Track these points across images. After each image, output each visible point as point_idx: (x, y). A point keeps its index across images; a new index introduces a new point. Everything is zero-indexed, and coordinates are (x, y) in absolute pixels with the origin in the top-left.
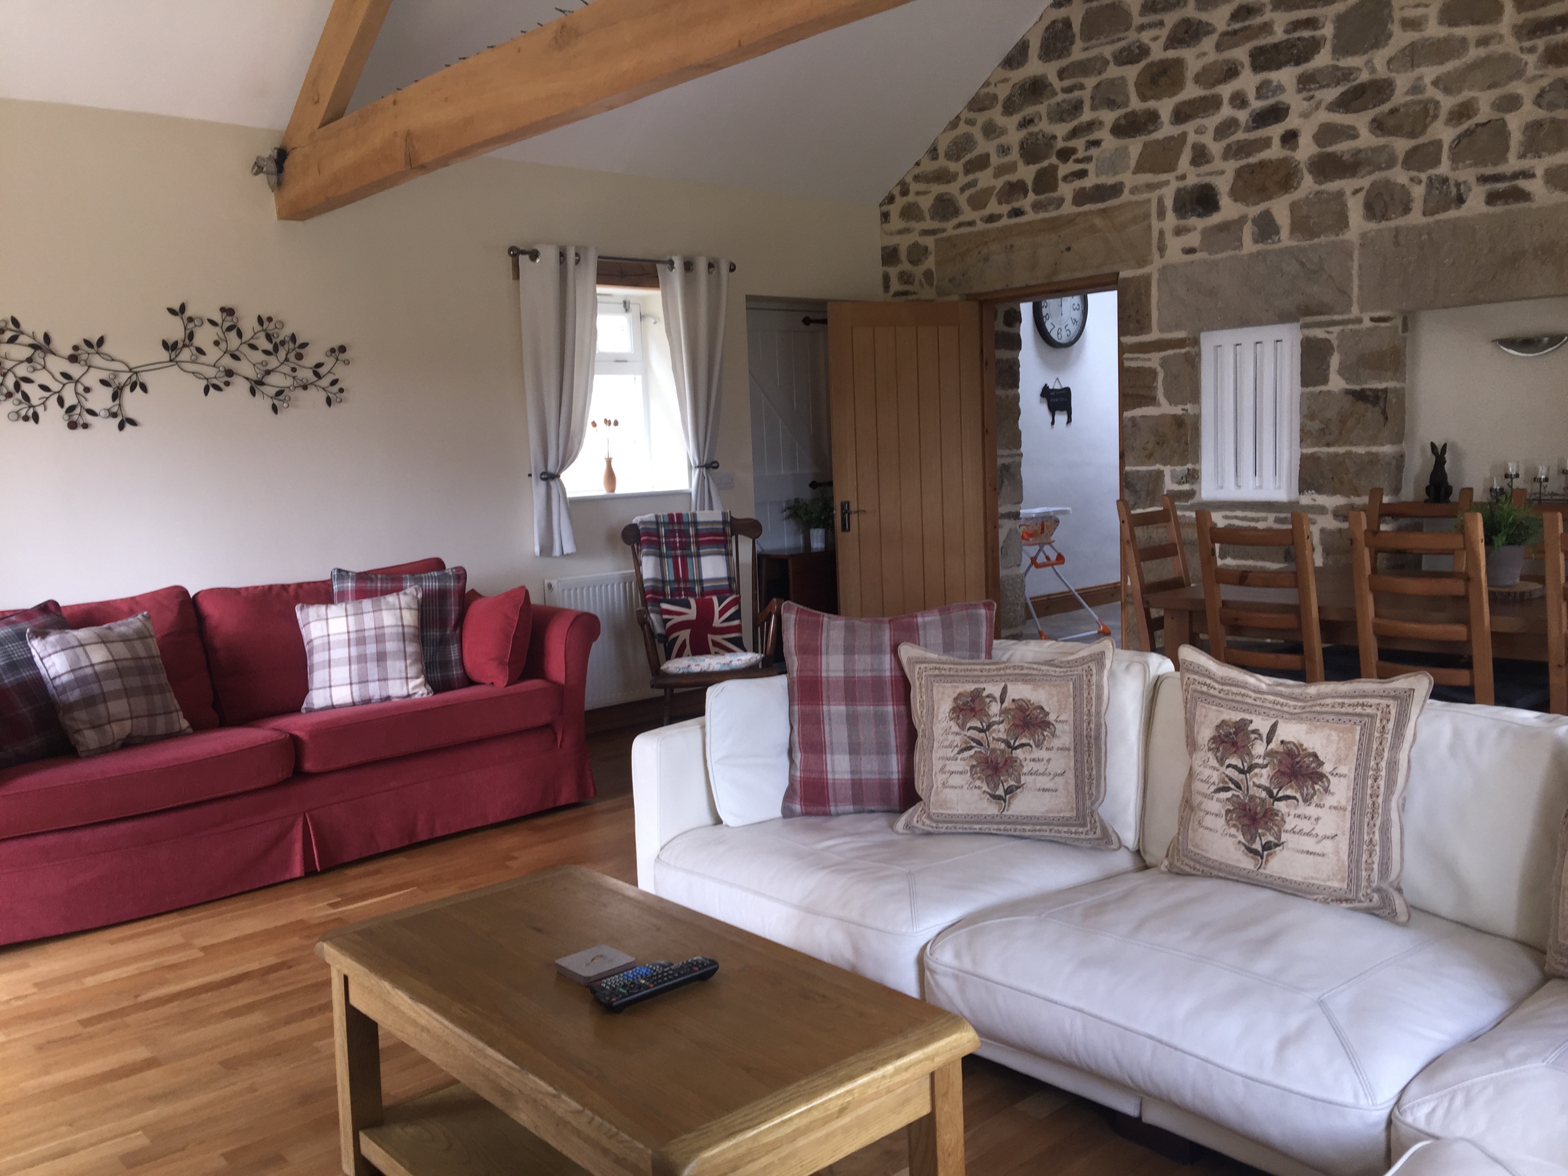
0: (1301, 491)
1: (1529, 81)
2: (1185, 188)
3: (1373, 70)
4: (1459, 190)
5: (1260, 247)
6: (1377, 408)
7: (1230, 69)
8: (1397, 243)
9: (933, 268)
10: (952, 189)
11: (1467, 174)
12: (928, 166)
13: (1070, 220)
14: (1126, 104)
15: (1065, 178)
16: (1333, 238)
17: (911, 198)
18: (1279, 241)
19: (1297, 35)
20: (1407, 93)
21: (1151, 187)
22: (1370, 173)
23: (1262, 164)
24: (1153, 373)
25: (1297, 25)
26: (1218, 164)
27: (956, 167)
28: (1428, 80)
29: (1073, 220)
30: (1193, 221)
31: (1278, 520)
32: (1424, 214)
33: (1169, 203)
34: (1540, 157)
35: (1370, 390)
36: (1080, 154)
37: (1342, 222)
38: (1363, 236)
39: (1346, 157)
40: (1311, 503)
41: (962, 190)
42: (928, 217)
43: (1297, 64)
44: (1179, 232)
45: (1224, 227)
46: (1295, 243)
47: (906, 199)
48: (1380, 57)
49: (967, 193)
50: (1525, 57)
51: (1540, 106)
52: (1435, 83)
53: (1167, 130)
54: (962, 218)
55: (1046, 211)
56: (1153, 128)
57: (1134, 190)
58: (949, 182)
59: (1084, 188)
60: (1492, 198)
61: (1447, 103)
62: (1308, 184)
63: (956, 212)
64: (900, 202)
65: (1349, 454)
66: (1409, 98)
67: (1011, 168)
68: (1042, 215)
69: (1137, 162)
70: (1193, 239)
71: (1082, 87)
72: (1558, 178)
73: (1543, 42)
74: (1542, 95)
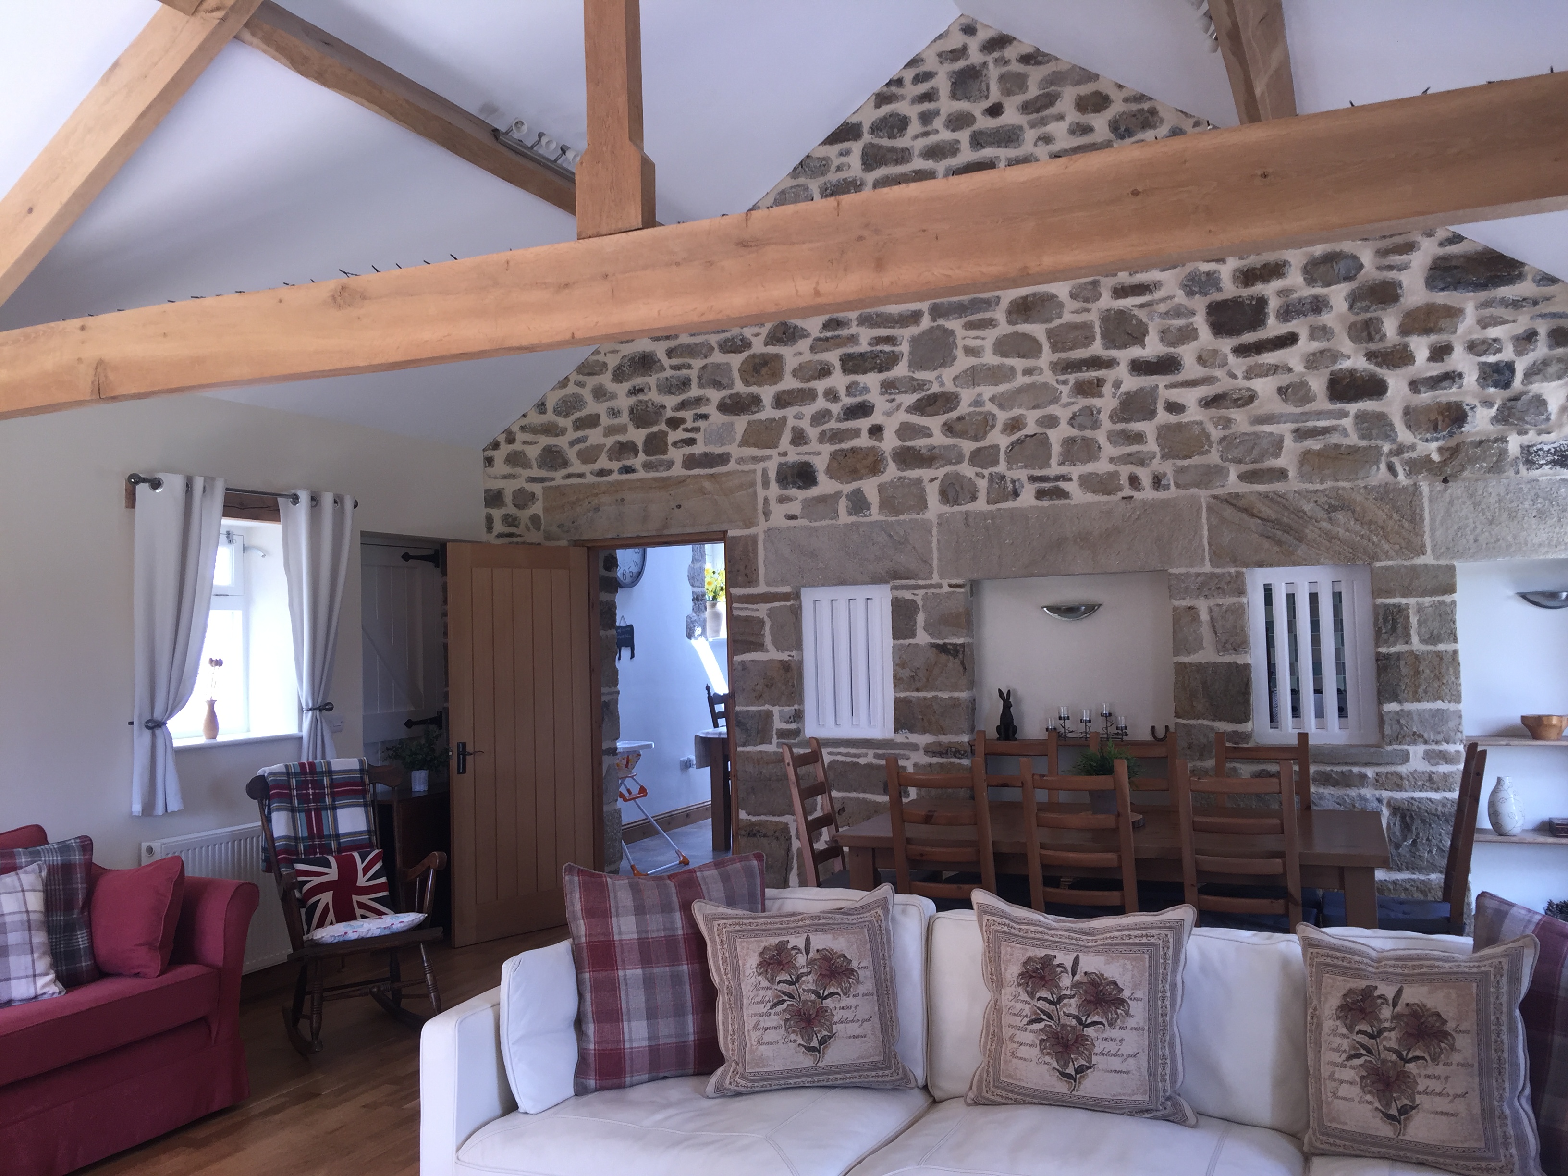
0: (896, 730)
1: (1064, 406)
2: (786, 464)
3: (942, 384)
4: (1014, 486)
5: (853, 519)
6: (957, 660)
7: (823, 369)
8: (967, 525)
9: (541, 514)
10: (562, 442)
11: (1021, 474)
12: (536, 419)
13: (681, 481)
14: (731, 386)
15: (675, 444)
16: (915, 516)
17: (517, 446)
18: (870, 515)
19: (879, 348)
20: (970, 406)
21: (755, 459)
22: (943, 466)
23: (853, 450)
24: (762, 622)
25: (879, 340)
26: (814, 446)
27: (562, 422)
28: (986, 396)
29: (684, 481)
30: (794, 492)
31: (877, 756)
32: (988, 503)
33: (772, 475)
34: (1075, 465)
35: (950, 644)
36: (689, 424)
37: (922, 504)
38: (940, 516)
39: (923, 451)
40: (906, 741)
41: (572, 444)
42: (535, 466)
43: (880, 371)
44: (782, 500)
45: (822, 500)
46: (883, 518)
47: (511, 447)
48: (948, 374)
49: (577, 447)
50: (1060, 387)
51: (1073, 426)
52: (992, 399)
53: (768, 412)
54: (570, 470)
55: (657, 471)
56: (756, 409)
57: (740, 461)
58: (557, 435)
59: (694, 455)
60: (1040, 494)
61: (1002, 416)
62: (892, 471)
63: (565, 463)
64: (505, 449)
65: (935, 698)
66: (972, 409)
67: (623, 429)
68: (652, 474)
69: (743, 436)
70: (795, 508)
71: (689, 367)
72: (1089, 483)
73: (1072, 378)
74: (1072, 418)
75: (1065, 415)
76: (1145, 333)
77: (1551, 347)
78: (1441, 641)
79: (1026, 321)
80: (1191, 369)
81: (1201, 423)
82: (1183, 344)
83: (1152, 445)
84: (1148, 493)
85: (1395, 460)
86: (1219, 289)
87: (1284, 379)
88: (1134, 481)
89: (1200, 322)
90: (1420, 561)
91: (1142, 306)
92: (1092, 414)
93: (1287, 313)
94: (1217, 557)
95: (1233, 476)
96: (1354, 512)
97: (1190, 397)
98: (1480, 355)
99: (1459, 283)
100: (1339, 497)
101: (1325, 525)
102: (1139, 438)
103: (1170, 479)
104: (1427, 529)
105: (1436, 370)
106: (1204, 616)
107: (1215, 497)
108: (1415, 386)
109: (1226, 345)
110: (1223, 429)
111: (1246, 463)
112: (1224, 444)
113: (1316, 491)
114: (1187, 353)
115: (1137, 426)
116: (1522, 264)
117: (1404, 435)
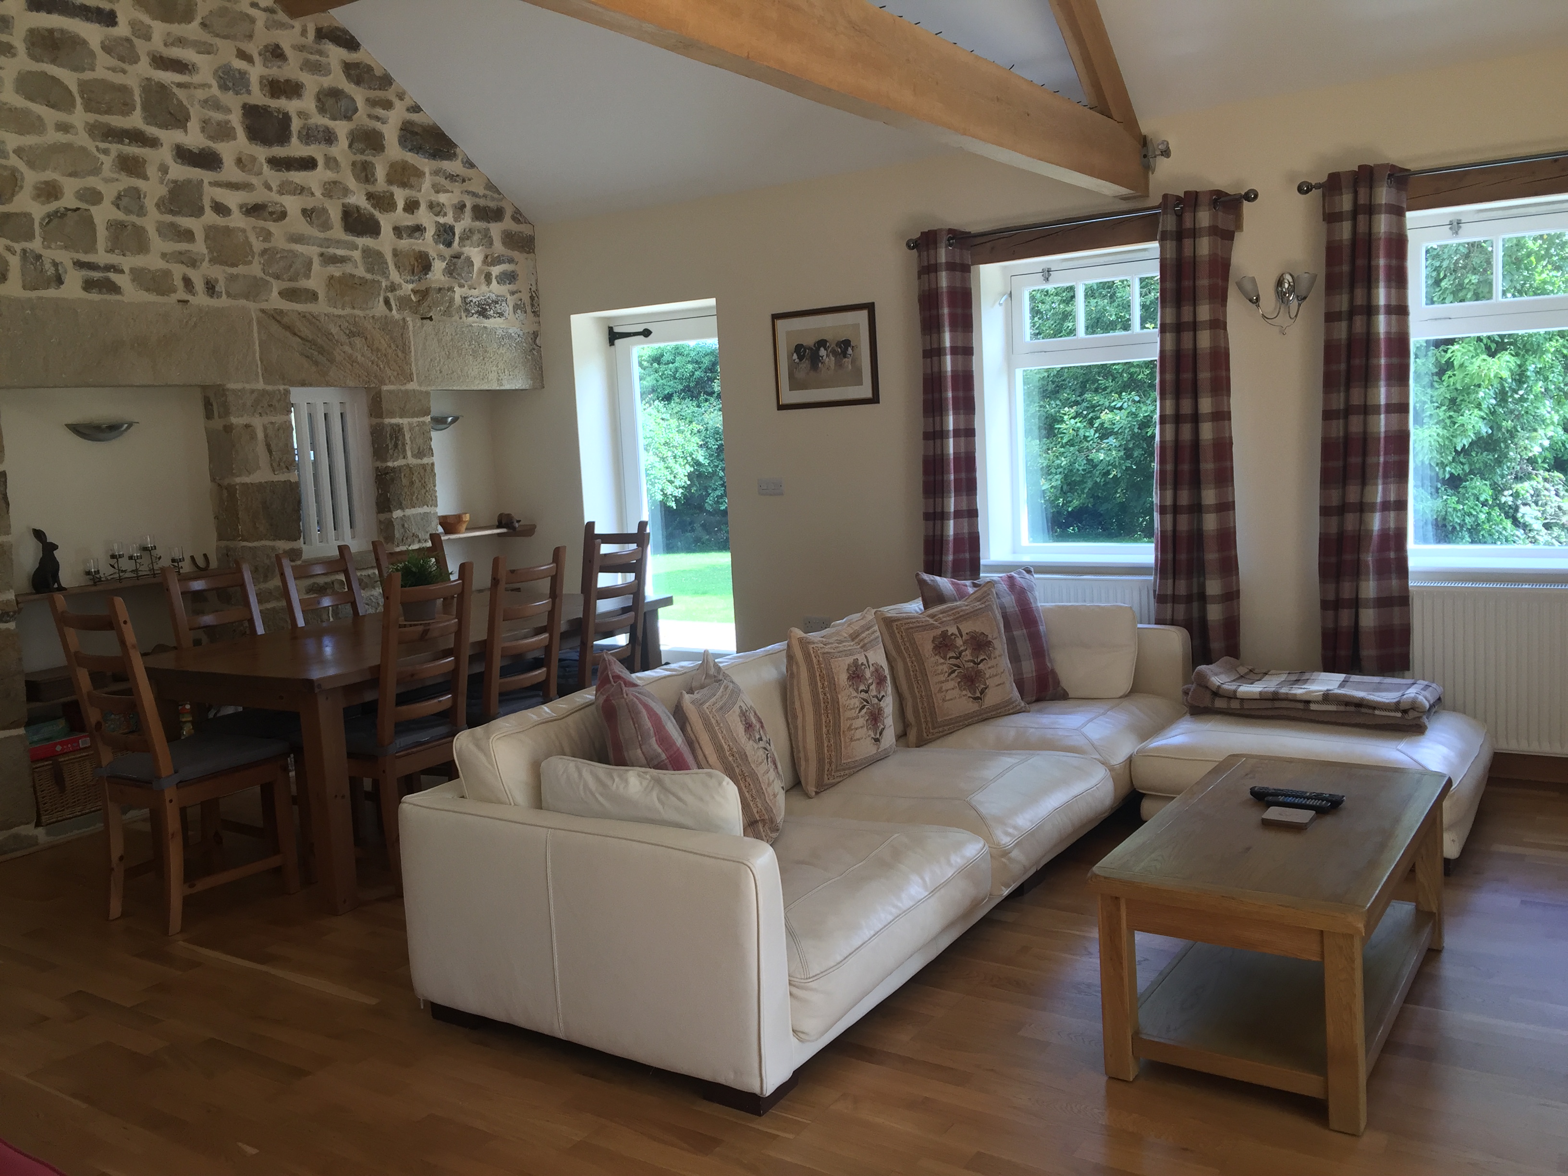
1: (107, 181)
4: (57, 270)
11: (65, 257)
28: (9, 147)
32: (24, 287)
34: (124, 255)
50: (102, 157)
51: (118, 208)
52: (19, 152)
60: (89, 285)
61: (31, 177)
72: (139, 276)
73: (115, 148)
74: (119, 197)
75: (109, 192)
76: (187, 118)
77: (472, 221)
78: (425, 456)
79: (53, 61)
80: (230, 171)
81: (244, 231)
82: (222, 141)
83: (200, 247)
84: (201, 299)
85: (389, 295)
86: (249, 92)
87: (310, 203)
88: (188, 283)
89: (236, 119)
90: (412, 386)
91: (180, 85)
92: (139, 198)
93: (309, 136)
94: (269, 373)
95: (275, 293)
96: (366, 339)
97: (233, 199)
98: (436, 215)
99: (420, 148)
100: (355, 324)
101: (347, 348)
102: (188, 235)
103: (221, 287)
104: (413, 359)
105: (408, 220)
106: (260, 435)
107: (263, 311)
108: (398, 231)
109: (261, 153)
110: (264, 241)
111: (283, 280)
112: (266, 257)
113: (340, 316)
114: (227, 150)
115: (186, 222)
116: (455, 146)
117: (395, 275)
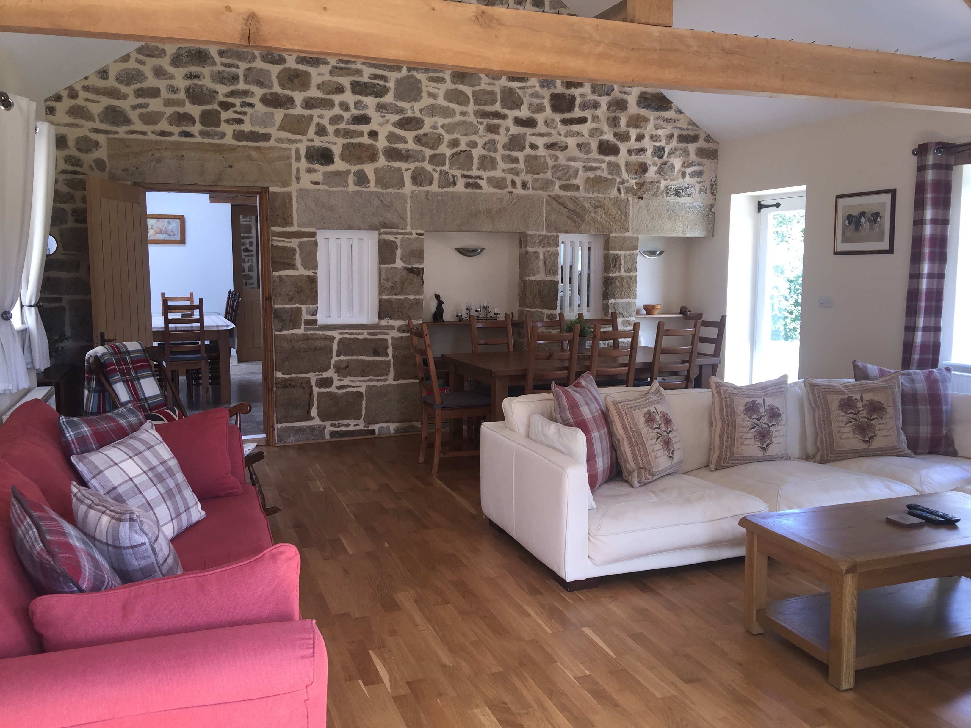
0: (380, 317)
1: (481, 137)
2: (312, 147)
3: (414, 112)
4: (454, 179)
5: (357, 188)
6: (419, 277)
7: (338, 88)
8: (427, 199)
9: (105, 158)
10: (124, 105)
11: (457, 173)
12: (101, 84)
13: (232, 149)
14: (271, 87)
15: (228, 121)
16: (397, 191)
17: (79, 102)
18: (369, 187)
19: (376, 81)
20: (431, 128)
21: (290, 141)
22: (413, 162)
23: (360, 145)
24: (294, 251)
25: (376, 77)
26: (331, 137)
27: (123, 89)
28: (439, 124)
29: (235, 149)
30: (317, 166)
31: (369, 334)
32: (439, 187)
33: (303, 153)
34: (485, 171)
35: (415, 268)
36: (238, 108)
37: (401, 184)
38: (412, 192)
39: (403, 152)
40: (387, 324)
41: (134, 108)
42: (97, 119)
43: (376, 97)
44: (309, 171)
45: (338, 174)
46: (376, 190)
47: (73, 102)
48: (417, 106)
49: (139, 111)
50: (479, 126)
51: (484, 149)
52: (443, 126)
53: (298, 110)
54: (132, 128)
55: (213, 139)
56: (290, 107)
57: (279, 140)
58: (119, 98)
59: (243, 131)
60: (467, 185)
61: (447, 137)
62: (382, 161)
63: (127, 121)
64: (67, 103)
65: (406, 299)
66: (431, 130)
67: (180, 103)
68: (207, 141)
69: (281, 123)
70: (318, 177)
71: (237, 67)
72: (491, 181)
73: (485, 121)
74: (485, 144)
75: (481, 142)
76: (522, 103)
77: (678, 143)
78: (631, 271)
79: (462, 83)
80: (541, 127)
81: (544, 157)
82: (538, 113)
83: (522, 165)
84: (519, 191)
85: (621, 186)
86: (555, 87)
87: (580, 140)
88: (513, 183)
89: (546, 102)
90: (627, 234)
91: (520, 88)
92: (495, 144)
93: (584, 106)
94: (549, 227)
95: (557, 187)
96: (604, 209)
97: (540, 142)
98: (654, 142)
99: (649, 106)
100: (599, 202)
101: (593, 215)
102: (516, 160)
103: (529, 185)
104: (630, 220)
105: (638, 146)
106: (541, 257)
107: (549, 196)
108: (630, 152)
109: (558, 117)
110: (554, 161)
111: (562, 180)
112: (554, 169)
113: (591, 198)
114: (540, 118)
115: (515, 154)
116: (672, 103)
117: (625, 175)
